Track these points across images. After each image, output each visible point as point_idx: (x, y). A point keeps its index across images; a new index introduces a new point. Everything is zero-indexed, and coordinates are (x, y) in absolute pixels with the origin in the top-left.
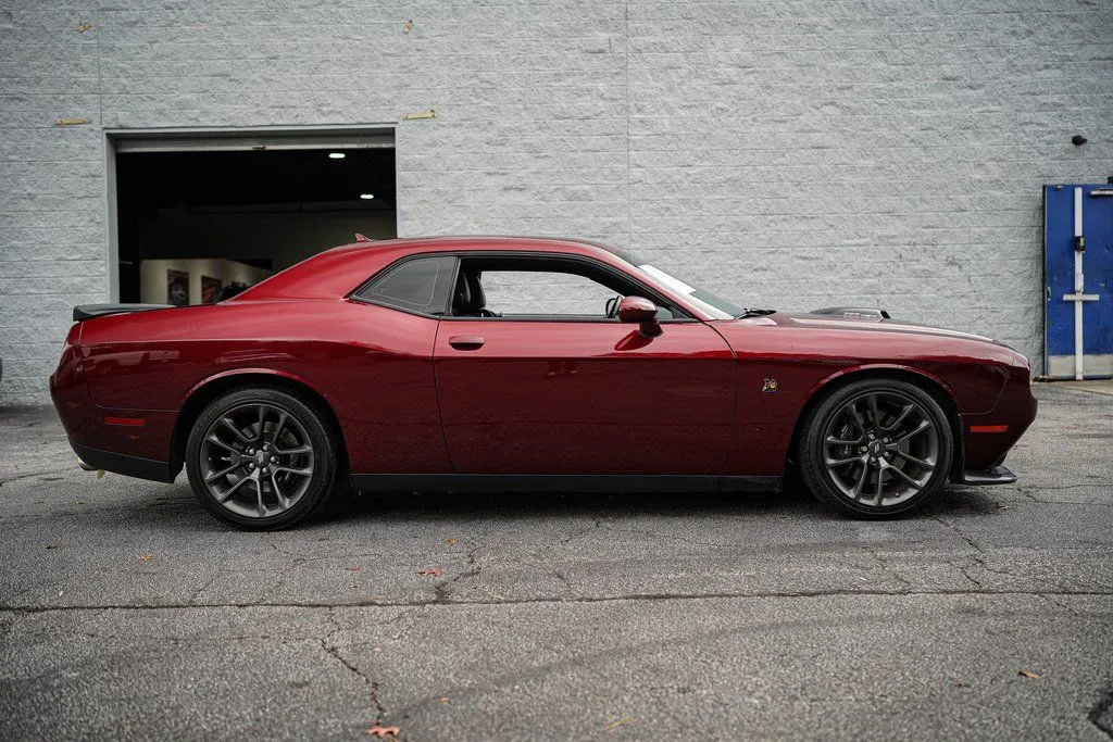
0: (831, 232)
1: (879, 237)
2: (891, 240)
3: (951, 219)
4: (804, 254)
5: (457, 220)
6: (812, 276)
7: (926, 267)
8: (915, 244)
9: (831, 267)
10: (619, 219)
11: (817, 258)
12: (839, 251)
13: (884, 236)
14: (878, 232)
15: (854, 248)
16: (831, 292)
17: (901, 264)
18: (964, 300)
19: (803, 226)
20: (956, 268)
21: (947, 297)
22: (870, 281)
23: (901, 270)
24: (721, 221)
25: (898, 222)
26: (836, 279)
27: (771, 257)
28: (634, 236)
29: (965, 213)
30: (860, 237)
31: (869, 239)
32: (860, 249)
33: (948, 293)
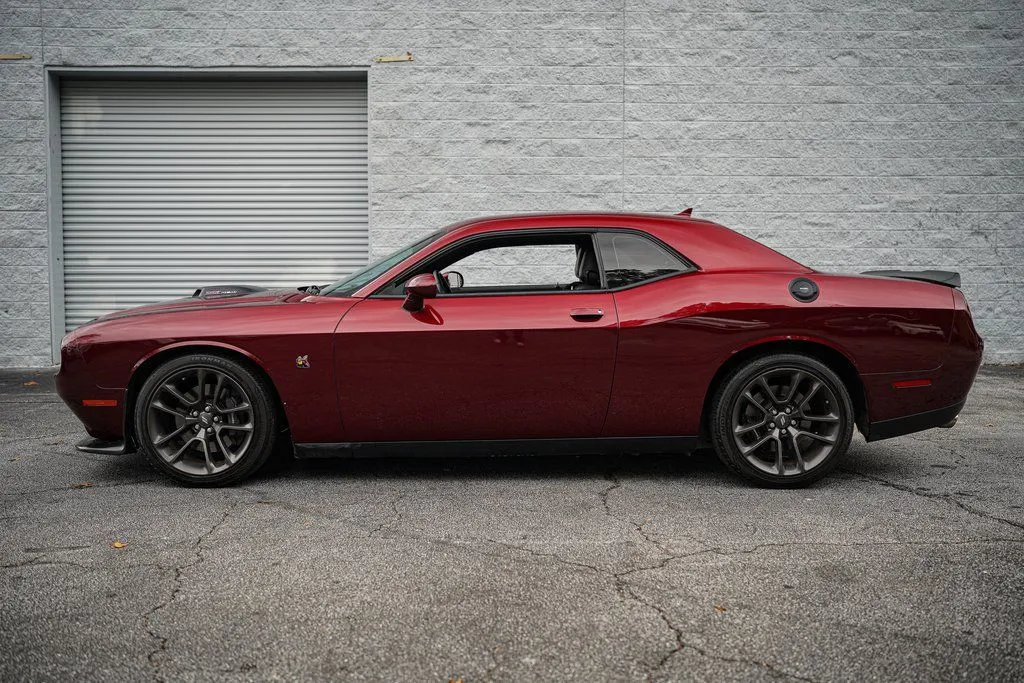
0: (844, 196)
1: (898, 202)
2: (910, 206)
3: (978, 183)
4: (814, 220)
6: (822, 244)
7: (949, 237)
8: (937, 211)
9: (843, 235)
10: (609, 177)
11: (828, 225)
12: (852, 217)
13: (903, 202)
14: (897, 197)
15: (869, 214)
16: (843, 262)
17: (920, 233)
18: (988, 273)
19: (813, 189)
20: (981, 238)
21: (971, 270)
22: (885, 251)
23: (921, 239)
24: (724, 181)
25: (918, 186)
26: (848, 248)
27: (778, 222)
28: (628, 196)
29: (995, 178)
30: (877, 202)
31: (884, 205)
32: (876, 215)
33: (971, 265)
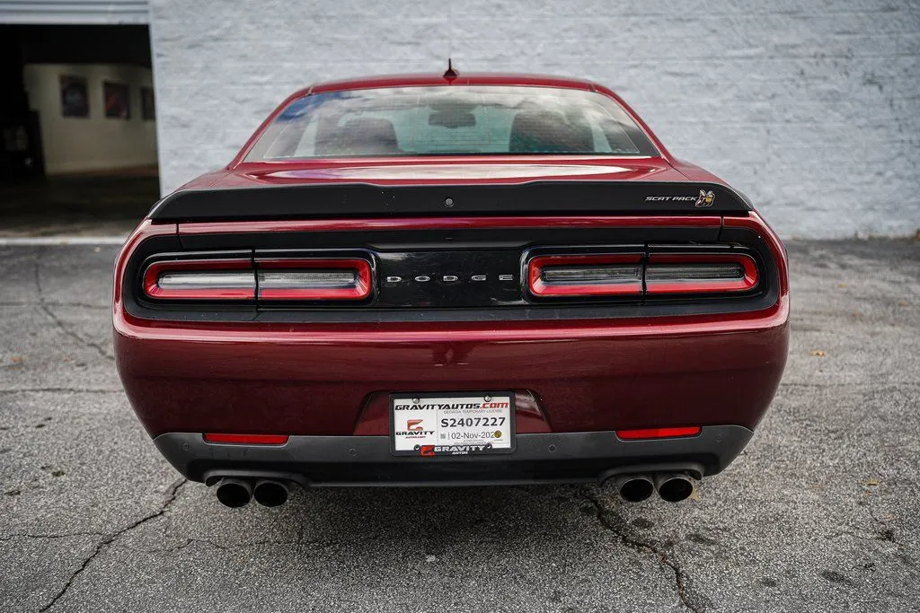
0: (712, 39)
1: (776, 47)
2: (791, 51)
3: (875, 21)
4: (675, 69)
5: (226, 19)
6: (684, 97)
7: (835, 87)
8: (823, 56)
9: (710, 87)
10: (434, 20)
11: (692, 75)
12: (721, 65)
13: (782, 46)
14: (776, 40)
15: (741, 62)
16: (708, 119)
17: (802, 83)
18: (882, 131)
19: (676, 32)
20: (875, 89)
21: (860, 127)
22: (759, 105)
23: (802, 91)
24: (569, 23)
25: (802, 26)
26: (715, 102)
27: (632, 72)
28: (455, 43)
29: (895, 14)
30: (751, 46)
31: (761, 50)
32: (750, 62)
33: (862, 121)
